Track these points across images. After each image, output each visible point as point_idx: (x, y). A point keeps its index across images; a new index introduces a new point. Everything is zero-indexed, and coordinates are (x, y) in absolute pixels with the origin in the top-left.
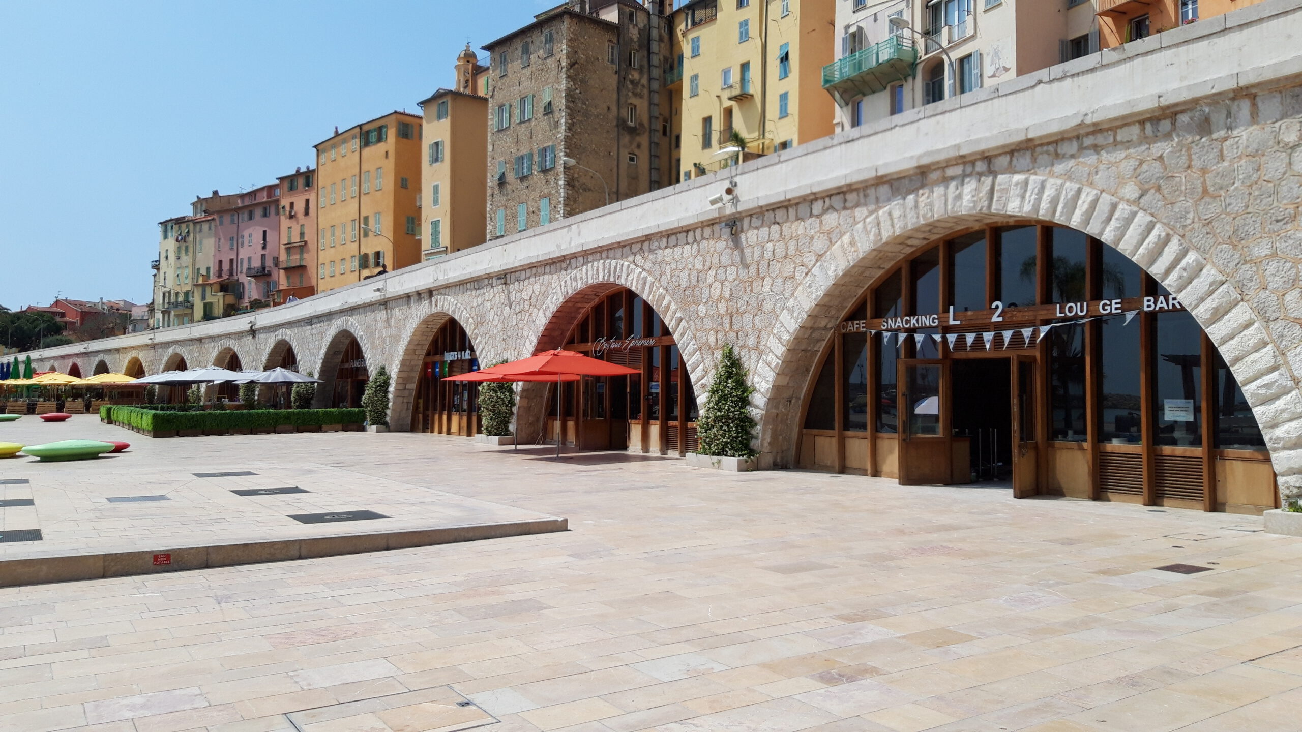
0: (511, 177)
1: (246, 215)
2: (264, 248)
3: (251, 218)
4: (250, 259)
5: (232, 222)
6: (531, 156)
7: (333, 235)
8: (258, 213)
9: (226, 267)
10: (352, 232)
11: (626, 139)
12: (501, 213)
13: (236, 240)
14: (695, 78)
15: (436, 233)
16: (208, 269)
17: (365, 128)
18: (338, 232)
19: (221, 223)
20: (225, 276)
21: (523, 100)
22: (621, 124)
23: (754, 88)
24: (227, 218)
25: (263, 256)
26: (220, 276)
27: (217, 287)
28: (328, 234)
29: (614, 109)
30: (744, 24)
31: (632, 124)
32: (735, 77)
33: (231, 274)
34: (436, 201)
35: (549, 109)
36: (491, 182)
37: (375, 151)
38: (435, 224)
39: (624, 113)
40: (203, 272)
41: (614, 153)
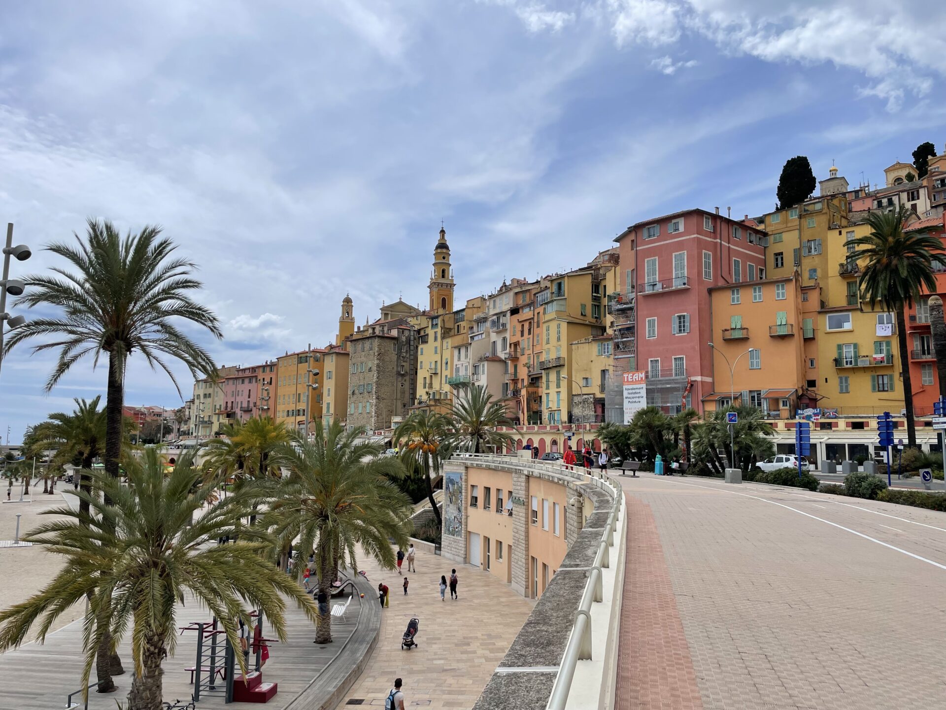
0: (356, 392)
1: (241, 381)
2: (249, 397)
3: (243, 383)
4: (242, 402)
5: (234, 384)
6: (364, 385)
7: (284, 399)
8: (247, 381)
9: (229, 405)
10: (293, 399)
11: (400, 379)
12: (353, 405)
13: (236, 394)
14: (421, 362)
15: (328, 408)
16: (220, 406)
17: (300, 356)
18: (287, 398)
19: (228, 384)
20: (229, 409)
21: (362, 363)
22: (398, 374)
23: (439, 371)
24: (231, 382)
25: (249, 401)
26: (226, 409)
27: (225, 415)
28: (282, 398)
29: (395, 368)
30: (436, 348)
31: (402, 373)
32: (433, 366)
33: (232, 409)
34: (329, 395)
35: (370, 369)
36: (350, 393)
37: (304, 366)
38: (328, 404)
39: (399, 369)
40: (218, 407)
41: (395, 385)
